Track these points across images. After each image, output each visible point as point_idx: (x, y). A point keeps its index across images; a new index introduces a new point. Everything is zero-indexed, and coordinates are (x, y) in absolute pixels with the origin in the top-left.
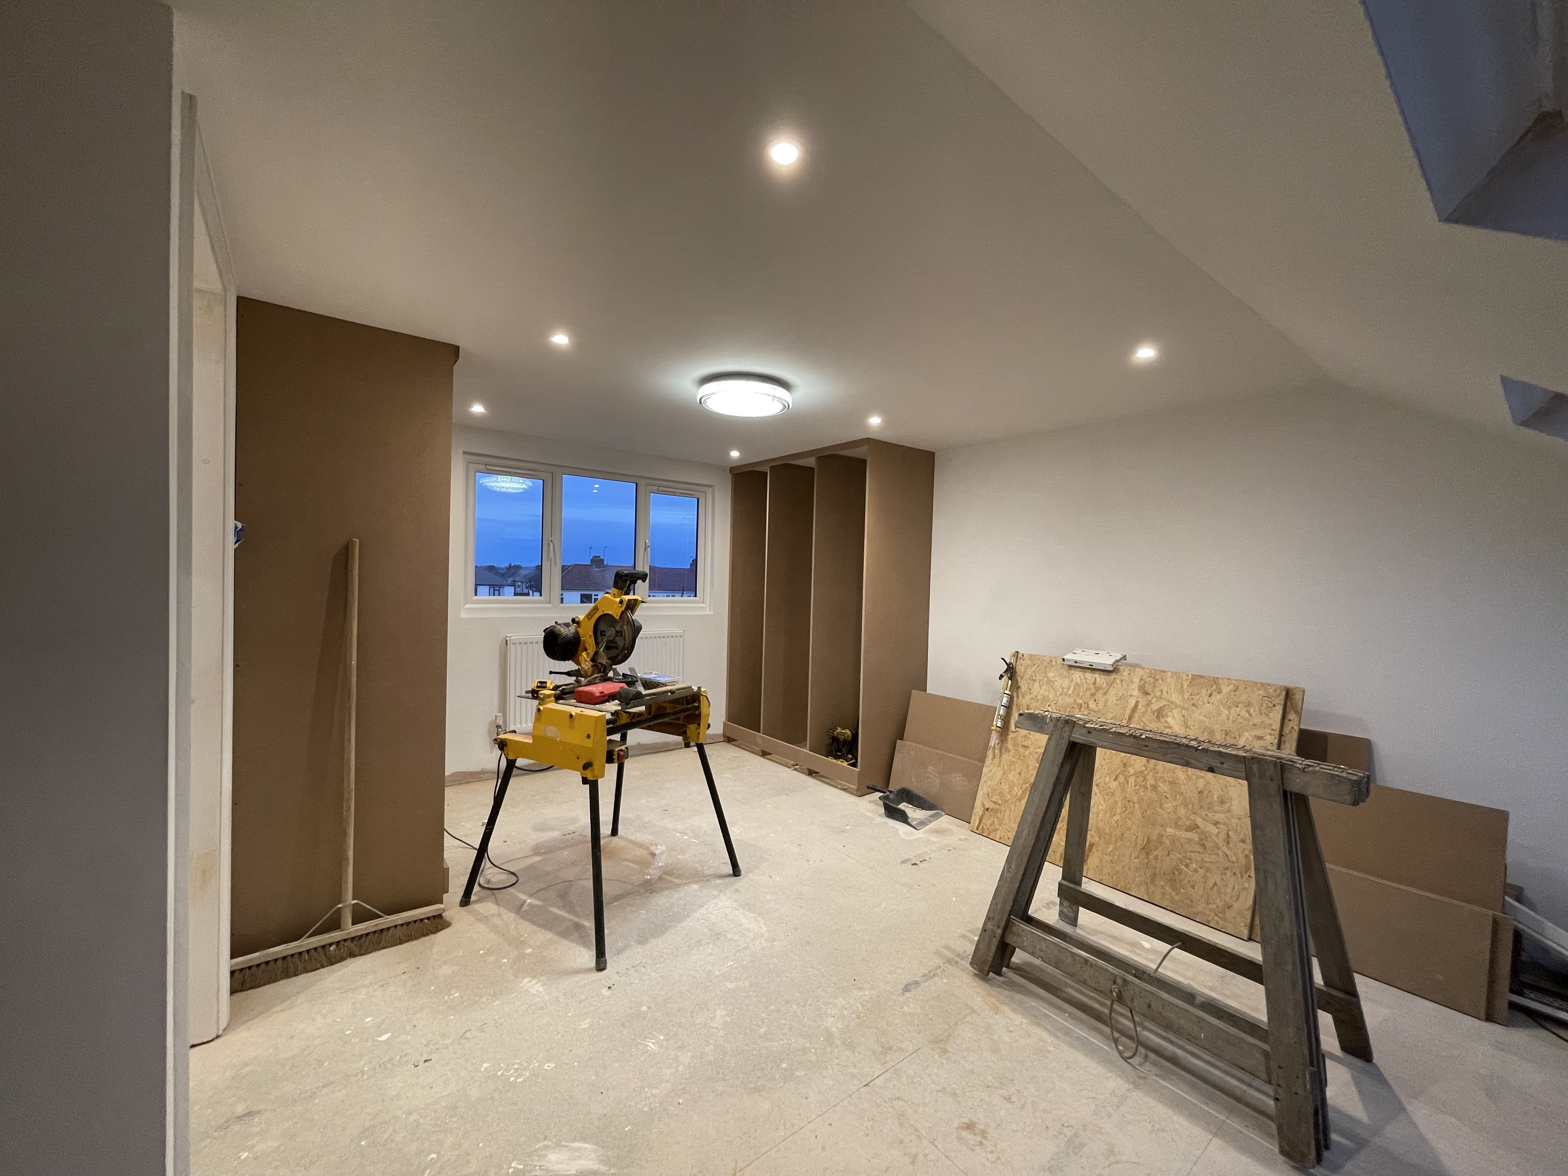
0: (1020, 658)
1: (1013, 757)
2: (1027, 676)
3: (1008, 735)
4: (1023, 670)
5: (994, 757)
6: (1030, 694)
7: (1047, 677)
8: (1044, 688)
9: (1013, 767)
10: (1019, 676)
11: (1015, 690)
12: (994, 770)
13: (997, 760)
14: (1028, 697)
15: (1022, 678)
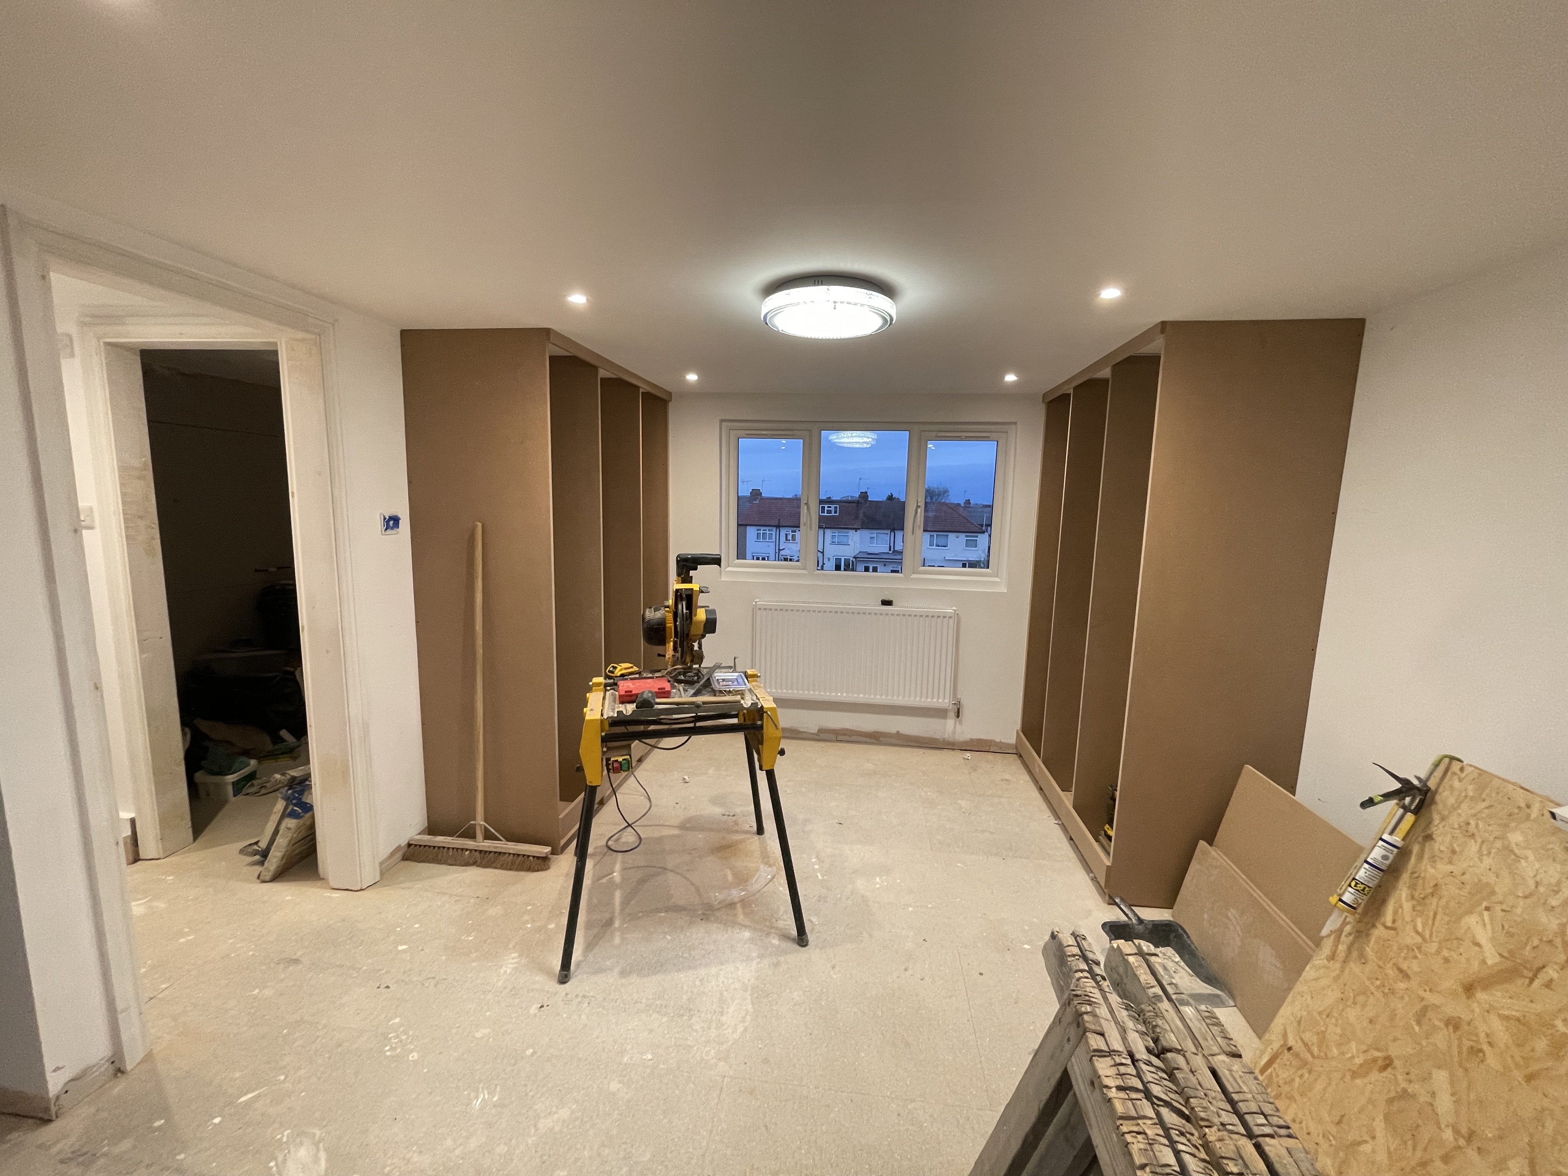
0: (1454, 774)
1: (1369, 979)
2: (1454, 820)
3: (1374, 926)
4: (1452, 800)
5: (1332, 957)
6: (1450, 862)
7: (1503, 838)
8: (1487, 861)
9: (1361, 999)
10: (1439, 813)
11: (1420, 839)
12: (1324, 982)
13: (1336, 966)
14: (1443, 868)
15: (1443, 819)
